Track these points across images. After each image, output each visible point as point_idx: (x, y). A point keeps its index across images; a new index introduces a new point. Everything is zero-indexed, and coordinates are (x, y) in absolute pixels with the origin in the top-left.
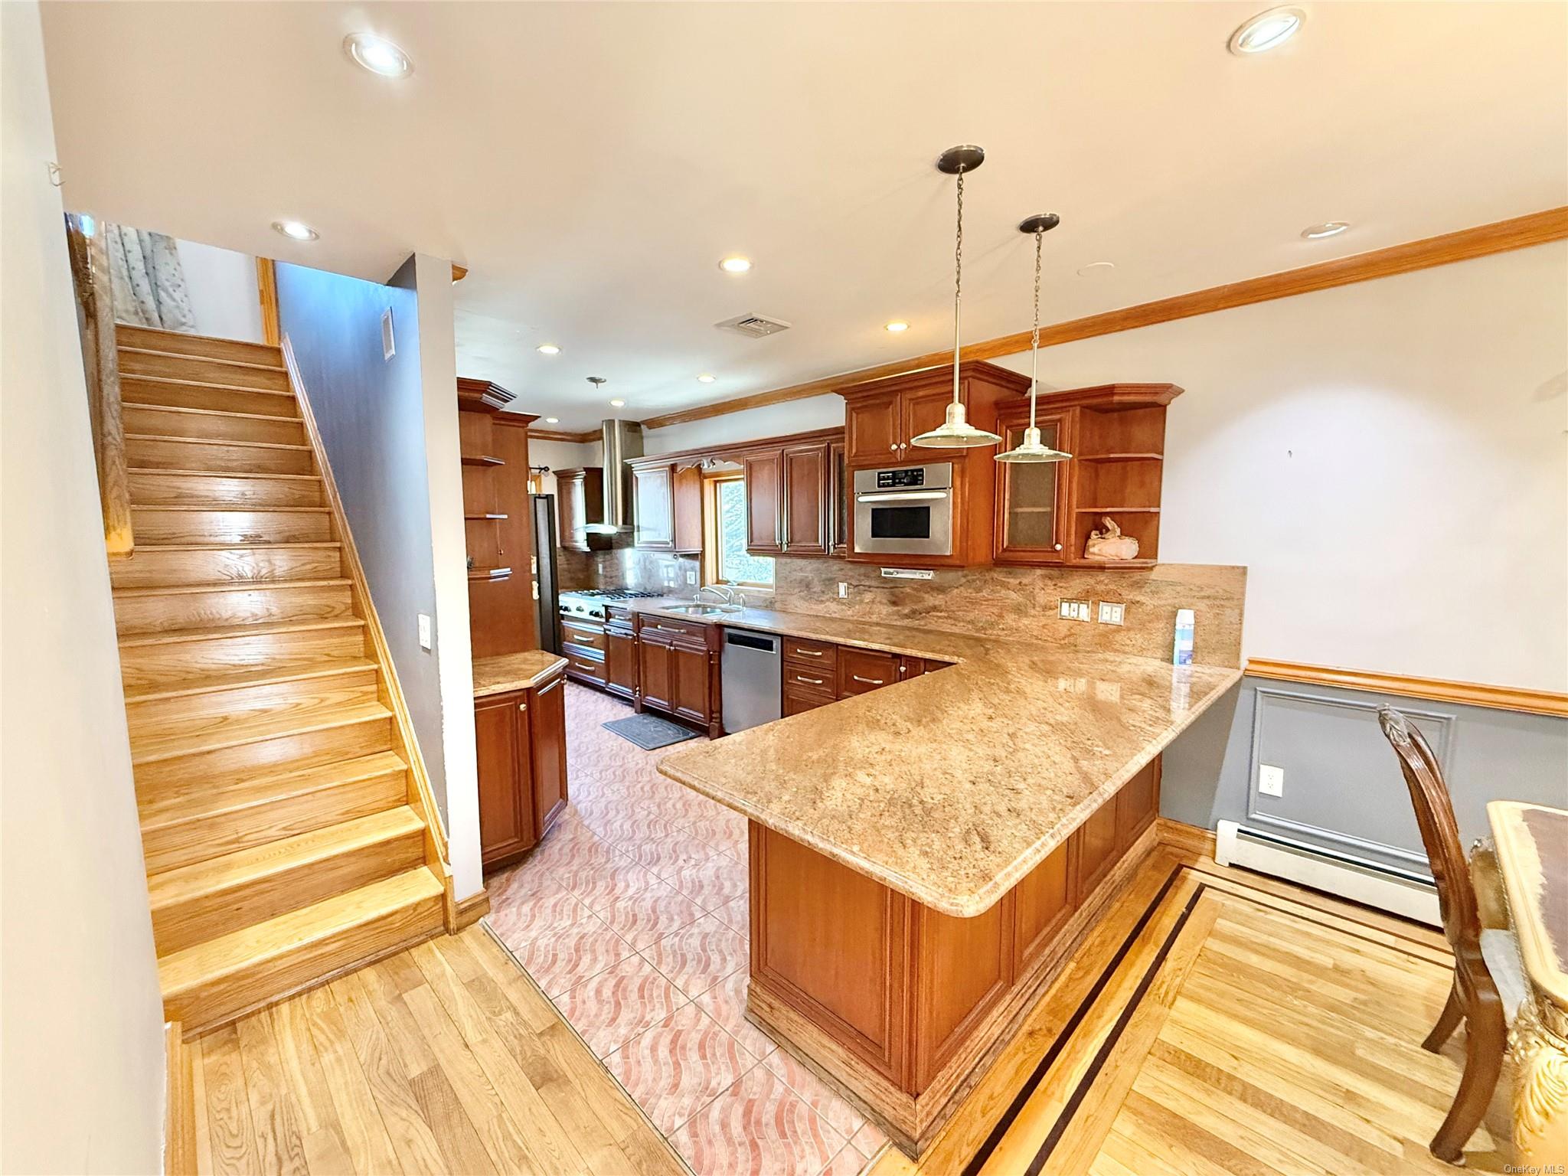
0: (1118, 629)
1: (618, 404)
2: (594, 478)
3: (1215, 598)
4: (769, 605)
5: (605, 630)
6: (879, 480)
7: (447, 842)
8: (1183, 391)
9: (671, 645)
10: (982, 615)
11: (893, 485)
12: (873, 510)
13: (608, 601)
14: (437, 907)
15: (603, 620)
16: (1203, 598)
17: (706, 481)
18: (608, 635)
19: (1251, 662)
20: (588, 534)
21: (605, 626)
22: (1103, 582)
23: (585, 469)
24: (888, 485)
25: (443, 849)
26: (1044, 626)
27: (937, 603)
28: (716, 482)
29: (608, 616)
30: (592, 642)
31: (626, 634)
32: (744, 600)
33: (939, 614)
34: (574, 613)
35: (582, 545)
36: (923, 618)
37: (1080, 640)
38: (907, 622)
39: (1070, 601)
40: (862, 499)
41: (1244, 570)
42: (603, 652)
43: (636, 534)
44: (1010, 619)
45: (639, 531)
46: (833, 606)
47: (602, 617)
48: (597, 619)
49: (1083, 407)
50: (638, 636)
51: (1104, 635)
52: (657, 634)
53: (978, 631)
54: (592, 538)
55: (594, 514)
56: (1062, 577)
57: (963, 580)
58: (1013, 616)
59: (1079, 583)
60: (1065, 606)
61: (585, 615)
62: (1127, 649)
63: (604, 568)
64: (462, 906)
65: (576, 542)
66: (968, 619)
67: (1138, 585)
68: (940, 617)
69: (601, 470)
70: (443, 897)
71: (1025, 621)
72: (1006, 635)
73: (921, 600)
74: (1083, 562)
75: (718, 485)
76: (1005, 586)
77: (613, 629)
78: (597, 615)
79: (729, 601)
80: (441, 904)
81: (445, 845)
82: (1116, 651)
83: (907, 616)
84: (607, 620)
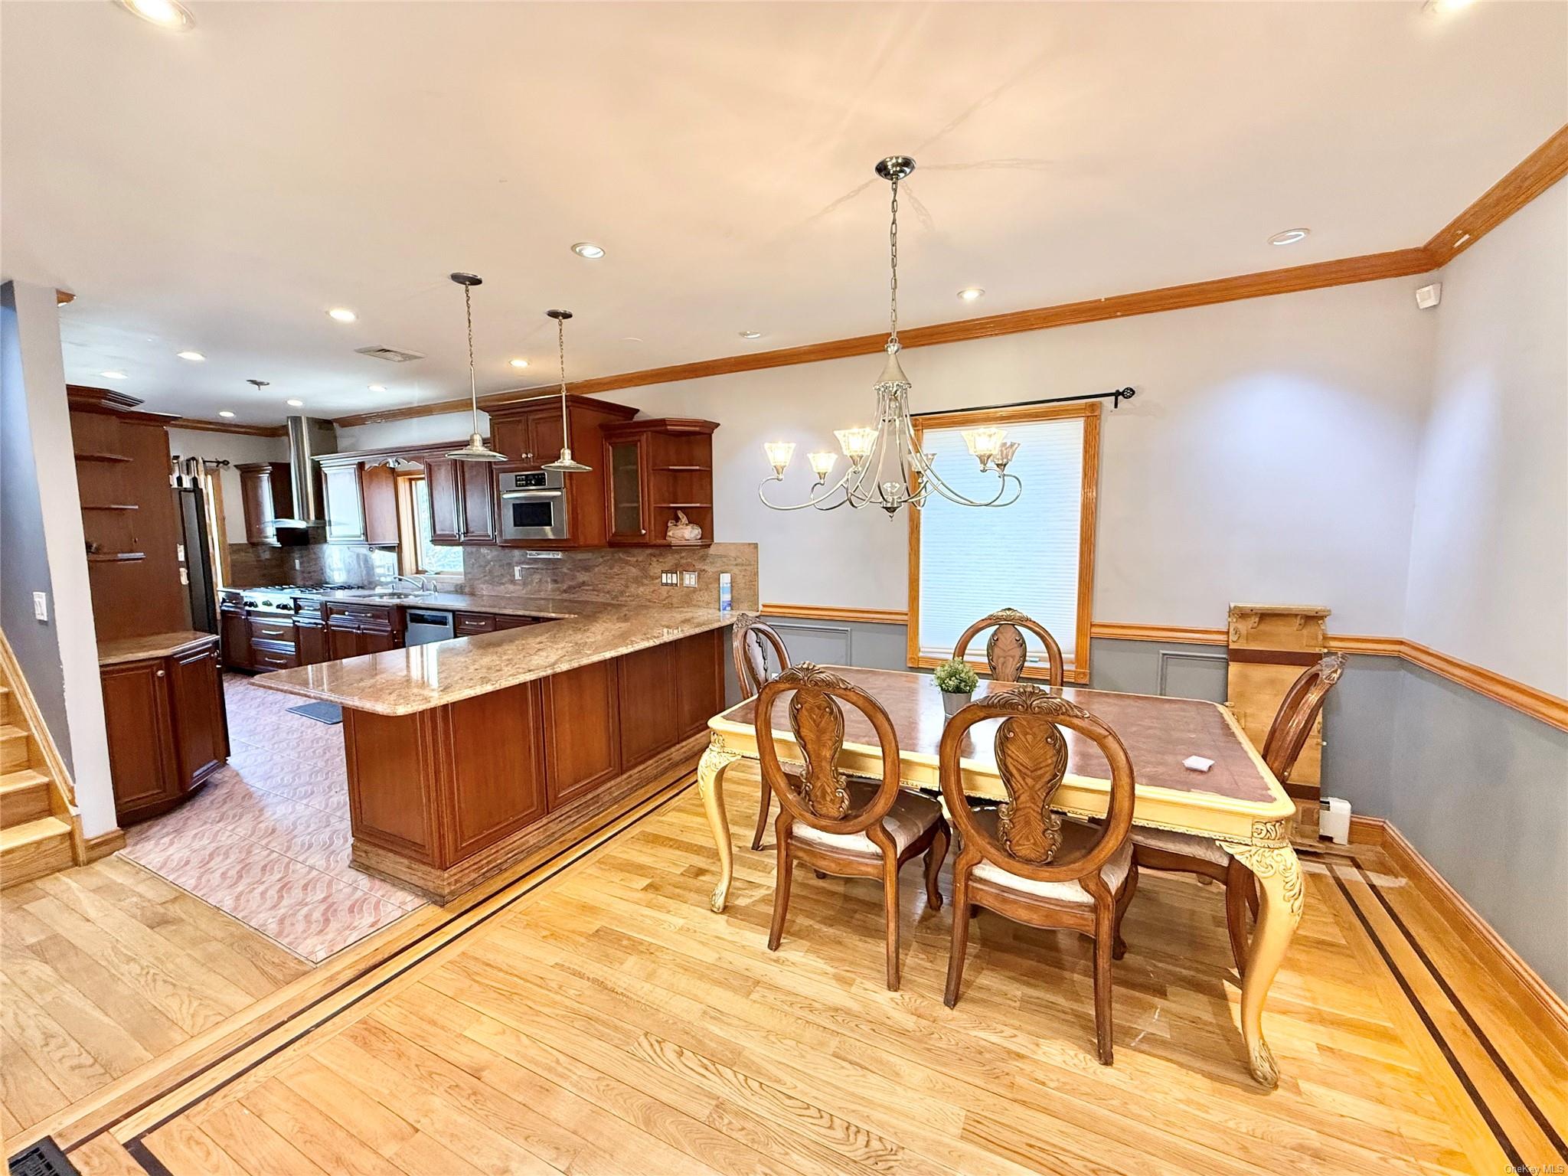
0: (695, 590)
1: (295, 403)
2: (281, 475)
3: (743, 565)
4: (459, 590)
5: (294, 621)
6: (517, 481)
7: (73, 788)
8: (719, 424)
9: (359, 628)
10: (615, 586)
11: (527, 485)
12: (514, 505)
13: (297, 593)
14: (64, 846)
15: (292, 612)
16: (737, 565)
17: (400, 480)
18: (298, 627)
19: (764, 606)
20: (277, 529)
21: (295, 618)
22: (685, 558)
23: (271, 464)
24: (523, 486)
25: (69, 795)
26: (653, 592)
27: (585, 579)
28: (411, 480)
29: (298, 608)
30: (282, 635)
31: (315, 623)
32: (435, 586)
33: (587, 588)
34: (262, 608)
35: (273, 541)
36: (577, 592)
37: (675, 600)
38: (565, 596)
39: (667, 572)
40: (505, 496)
41: (756, 546)
42: (293, 644)
43: (327, 528)
44: (633, 589)
45: (330, 525)
46: (511, 587)
47: (290, 609)
48: (285, 612)
49: (652, 432)
50: (327, 624)
51: (687, 595)
52: (344, 619)
53: (613, 599)
54: (281, 533)
55: (283, 508)
56: (661, 555)
57: (601, 560)
58: (634, 586)
59: (670, 560)
60: (664, 575)
61: (273, 609)
62: (701, 603)
63: (301, 563)
64: (93, 842)
65: (266, 537)
66: (606, 590)
67: (704, 558)
68: (587, 590)
69: (289, 465)
70: (70, 835)
71: (641, 589)
72: (631, 601)
73: (573, 578)
74: (663, 542)
75: (413, 482)
76: (627, 563)
77: (301, 620)
78: (285, 607)
79: (422, 588)
80: (68, 843)
81: (71, 790)
82: (695, 606)
83: (565, 591)
84: (297, 612)
